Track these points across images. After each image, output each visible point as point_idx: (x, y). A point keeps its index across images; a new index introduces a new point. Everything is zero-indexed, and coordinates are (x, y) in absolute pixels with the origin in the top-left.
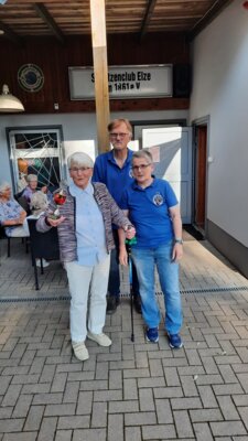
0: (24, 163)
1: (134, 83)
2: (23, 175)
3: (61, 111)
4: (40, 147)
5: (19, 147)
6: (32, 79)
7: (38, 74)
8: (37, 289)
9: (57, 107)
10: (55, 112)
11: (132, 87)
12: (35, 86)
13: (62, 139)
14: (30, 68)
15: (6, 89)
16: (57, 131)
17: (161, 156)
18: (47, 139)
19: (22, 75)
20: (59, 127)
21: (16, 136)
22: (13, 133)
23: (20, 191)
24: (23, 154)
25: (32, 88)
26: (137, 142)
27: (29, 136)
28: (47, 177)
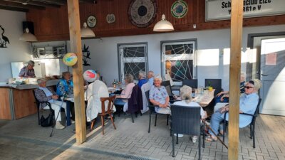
1: (256, 6)
2: (168, 71)
3: (197, 29)
4: (181, 53)
5: (167, 53)
6: (180, 10)
7: (184, 6)
9: (195, 27)
10: (194, 30)
11: (254, 8)
12: (181, 14)
13: (196, 49)
14: (179, 3)
15: (164, 17)
16: (193, 43)
17: (277, 61)
18: (186, 48)
19: (174, 8)
20: (195, 40)
21: (166, 46)
22: (164, 44)
25: (179, 16)
26: (255, 50)
27: (174, 46)
28: (184, 72)
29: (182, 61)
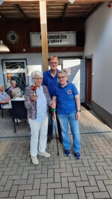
0: (9, 75)
1: (59, 40)
2: (9, 81)
3: (26, 52)
4: (17, 68)
5: (7, 68)
6: (13, 38)
7: (16, 36)
8: (15, 132)
9: (24, 50)
10: (24, 52)
11: (58, 41)
12: (14, 41)
13: (27, 65)
14: (12, 33)
15: (1, 42)
16: (24, 61)
17: (71, 73)
18: (20, 64)
19: (9, 36)
20: (26, 59)
21: (6, 63)
22: (4, 62)
23: (8, 88)
24: (9, 71)
25: (13, 42)
26: (60, 66)
27: (12, 63)
28: (20, 81)
29: (18, 73)
